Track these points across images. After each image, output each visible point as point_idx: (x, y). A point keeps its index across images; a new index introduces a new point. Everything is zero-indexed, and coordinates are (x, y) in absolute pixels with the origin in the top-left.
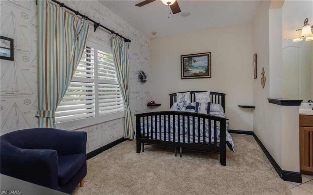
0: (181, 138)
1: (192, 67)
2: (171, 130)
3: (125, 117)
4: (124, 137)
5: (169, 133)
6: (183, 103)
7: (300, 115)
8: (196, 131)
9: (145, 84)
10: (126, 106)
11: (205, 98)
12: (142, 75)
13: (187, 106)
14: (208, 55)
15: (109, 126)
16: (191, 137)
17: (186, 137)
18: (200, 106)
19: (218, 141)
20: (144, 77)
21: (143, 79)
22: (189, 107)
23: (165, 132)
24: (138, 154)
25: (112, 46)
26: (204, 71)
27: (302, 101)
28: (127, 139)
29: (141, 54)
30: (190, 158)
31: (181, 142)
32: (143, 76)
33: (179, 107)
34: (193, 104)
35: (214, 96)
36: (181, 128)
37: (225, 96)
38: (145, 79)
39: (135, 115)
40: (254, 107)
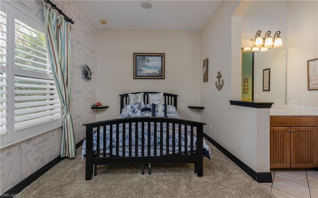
0: (152, 151)
1: (146, 66)
2: (138, 142)
3: (62, 127)
4: (60, 156)
5: (137, 145)
6: (138, 105)
7: (270, 116)
8: (171, 140)
9: (90, 81)
10: (65, 111)
11: (159, 99)
12: (86, 70)
13: (142, 108)
14: (162, 56)
15: (34, 145)
16: (165, 147)
17: (159, 148)
18: (157, 108)
19: (195, 149)
20: (89, 73)
21: (88, 75)
22: (144, 110)
23: (130, 145)
24: (88, 181)
25: (43, 21)
26: (158, 71)
27: (273, 103)
28: (66, 157)
29: (86, 44)
30: (162, 174)
31: (151, 155)
32: (88, 71)
33: (134, 109)
34: (149, 106)
35: (167, 97)
36: (152, 137)
37: (177, 97)
38: (90, 76)
39: (84, 125)
40: (203, 108)
